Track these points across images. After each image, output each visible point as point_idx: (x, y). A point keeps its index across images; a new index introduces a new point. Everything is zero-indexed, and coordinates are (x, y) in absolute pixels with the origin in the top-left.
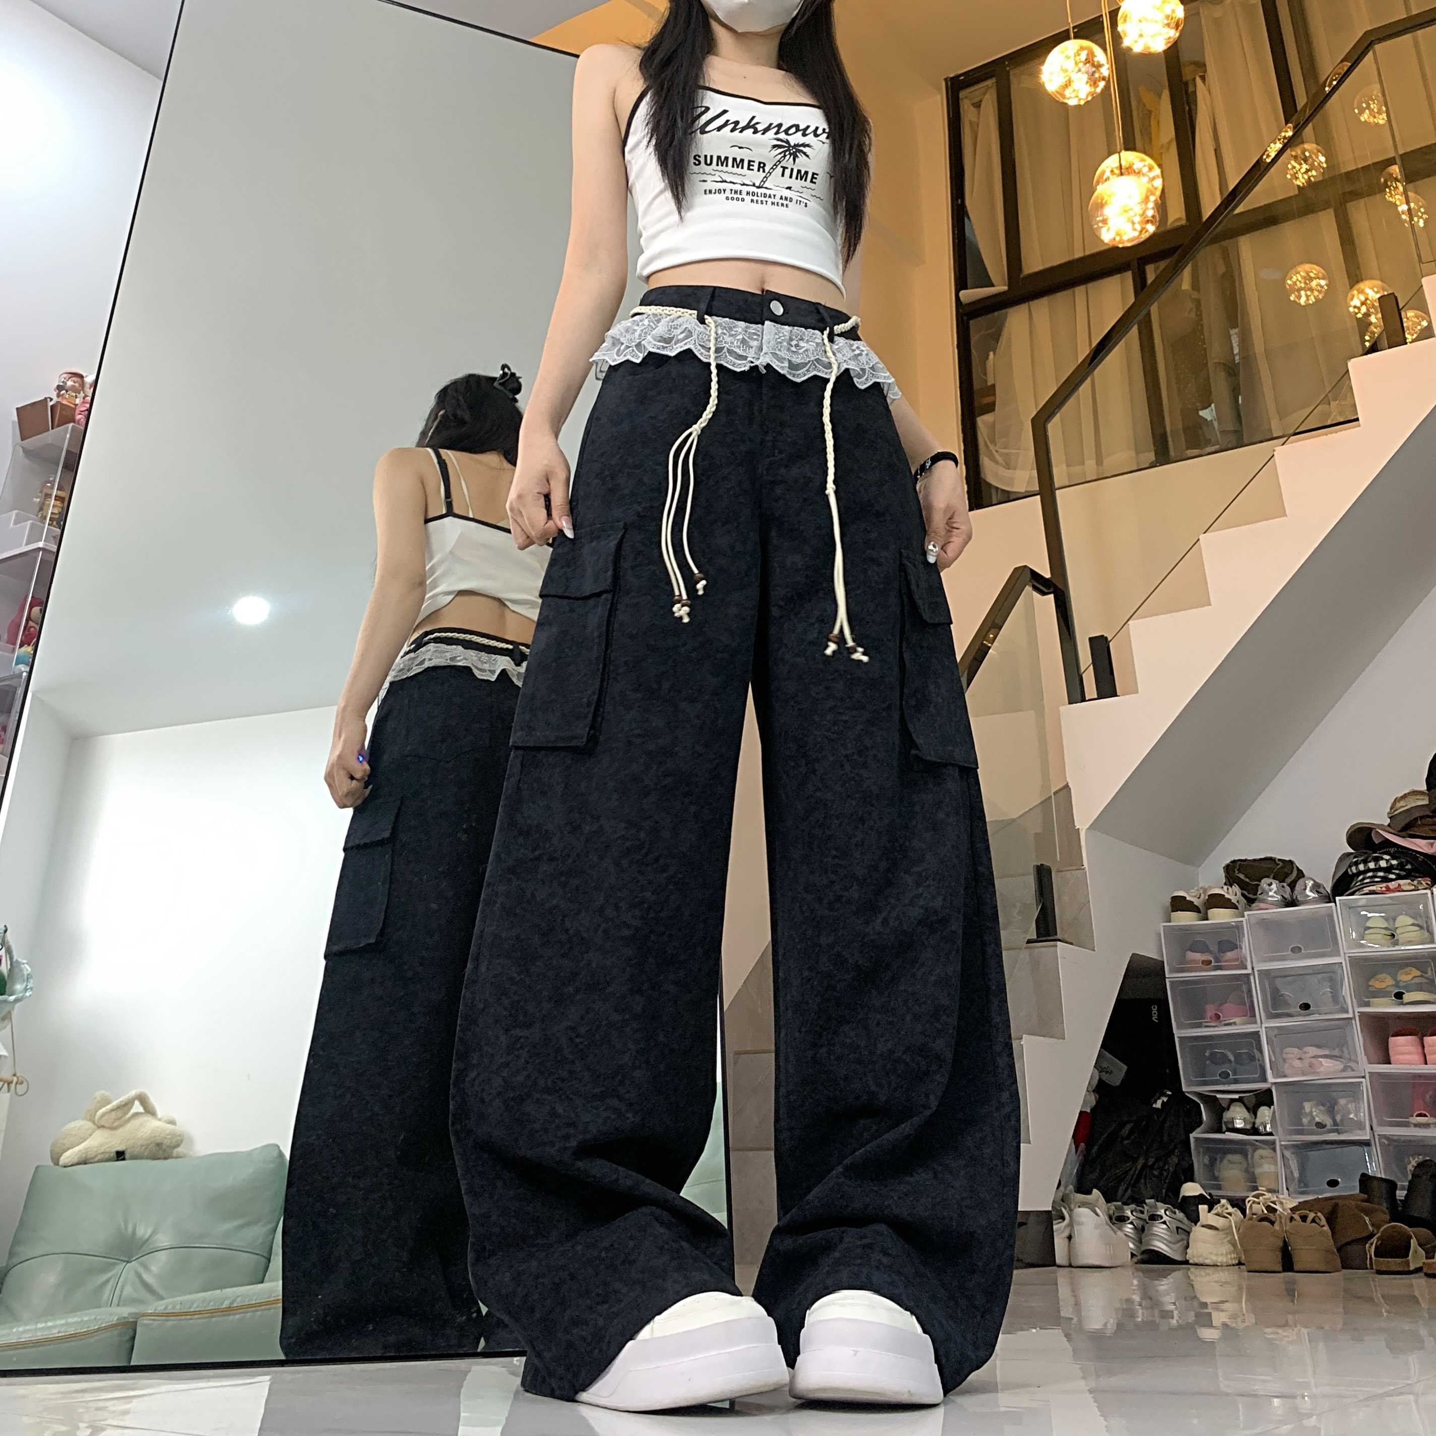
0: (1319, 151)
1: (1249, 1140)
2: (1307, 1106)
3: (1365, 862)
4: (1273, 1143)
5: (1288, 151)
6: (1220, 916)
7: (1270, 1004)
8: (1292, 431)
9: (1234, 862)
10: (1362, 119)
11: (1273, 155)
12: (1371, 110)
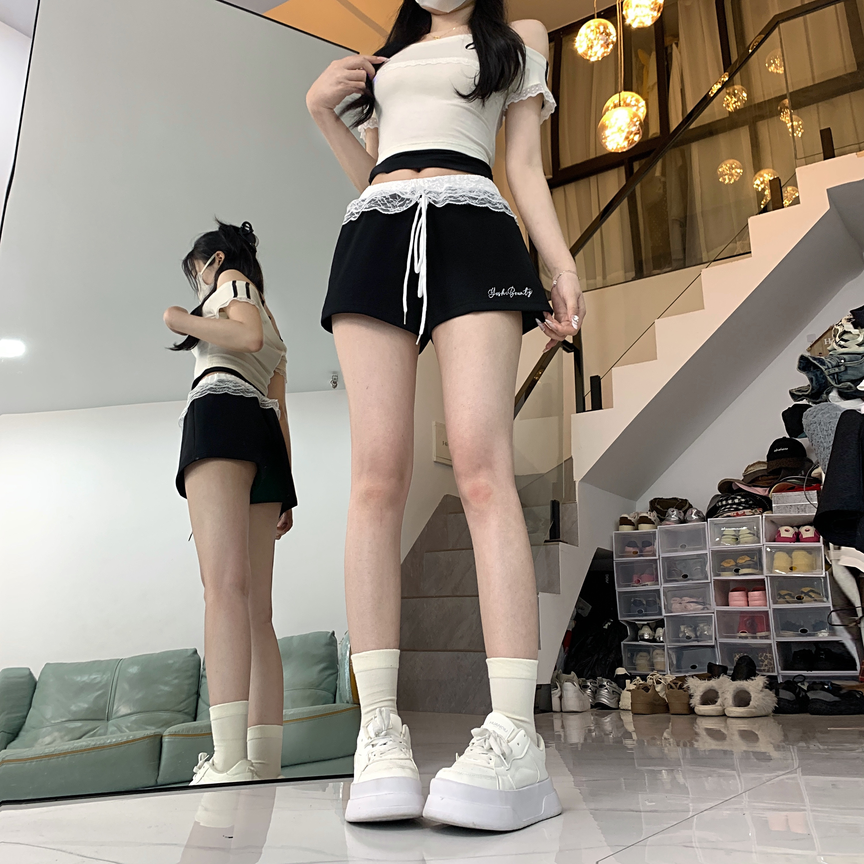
0: (743, 90)
1: (651, 646)
2: (682, 628)
3: (727, 500)
4: (664, 646)
5: (725, 89)
6: (645, 528)
7: (666, 574)
8: (713, 259)
9: (655, 499)
10: (770, 70)
11: (715, 92)
12: (776, 65)
